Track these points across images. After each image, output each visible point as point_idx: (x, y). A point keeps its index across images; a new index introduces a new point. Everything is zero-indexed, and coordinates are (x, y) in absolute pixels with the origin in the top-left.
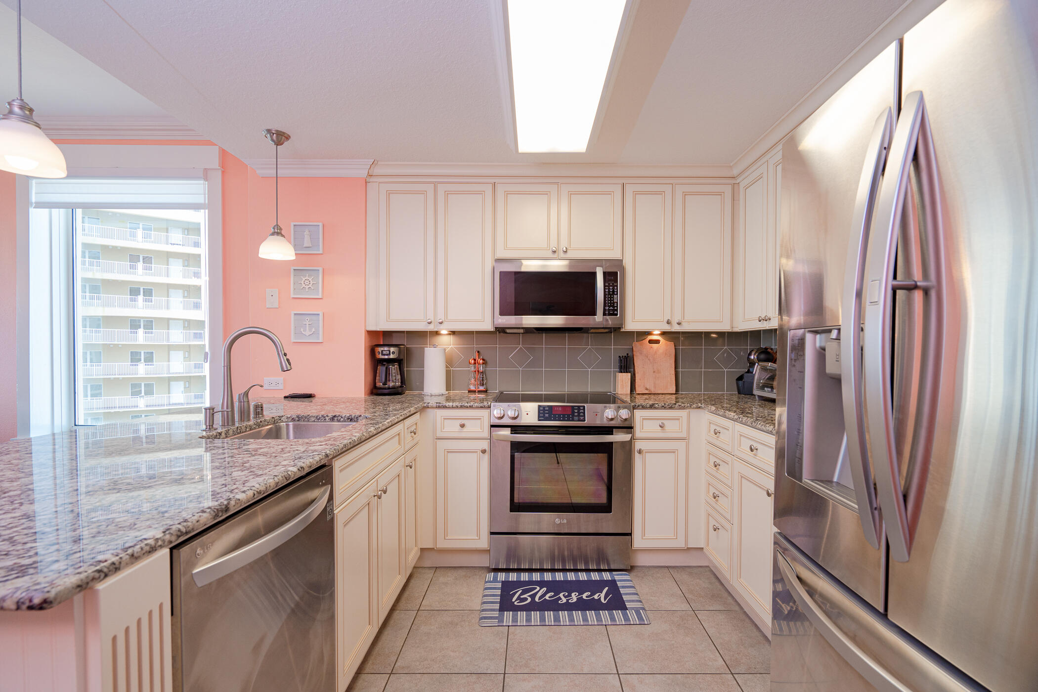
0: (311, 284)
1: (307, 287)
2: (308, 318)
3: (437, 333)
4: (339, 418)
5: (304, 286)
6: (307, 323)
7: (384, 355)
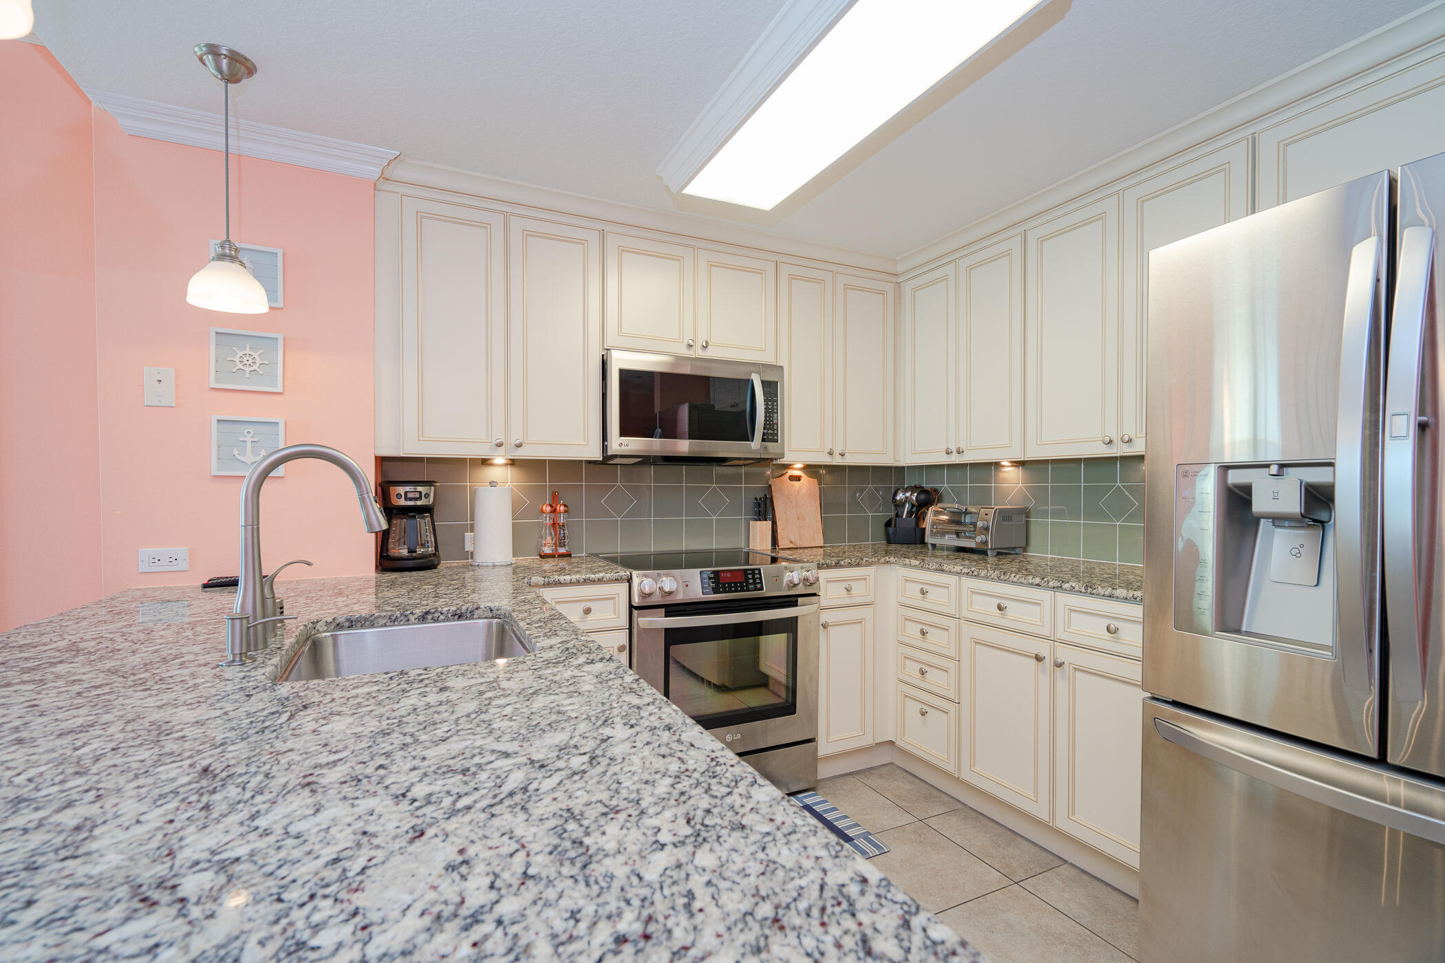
0: (258, 364)
1: (248, 369)
2: (250, 428)
3: (485, 462)
4: (436, 615)
5: (240, 366)
6: (249, 439)
7: (411, 499)
